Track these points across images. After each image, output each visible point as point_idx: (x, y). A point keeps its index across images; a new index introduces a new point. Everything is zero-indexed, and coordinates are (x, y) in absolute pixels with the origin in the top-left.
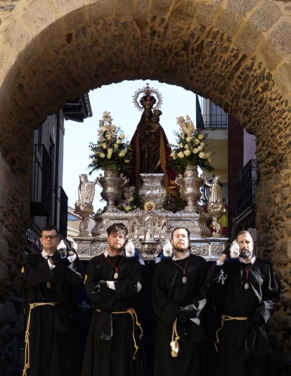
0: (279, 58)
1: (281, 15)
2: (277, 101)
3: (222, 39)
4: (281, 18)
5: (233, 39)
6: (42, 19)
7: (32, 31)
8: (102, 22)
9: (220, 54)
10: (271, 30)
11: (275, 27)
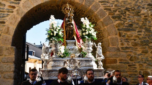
0: (99, 19)
1: (100, 6)
2: (98, 30)
3: (82, 11)
4: (100, 7)
5: (86, 12)
6: (29, 7)
7: (26, 11)
8: (46, 6)
9: (81, 15)
10: (97, 11)
11: (98, 10)
